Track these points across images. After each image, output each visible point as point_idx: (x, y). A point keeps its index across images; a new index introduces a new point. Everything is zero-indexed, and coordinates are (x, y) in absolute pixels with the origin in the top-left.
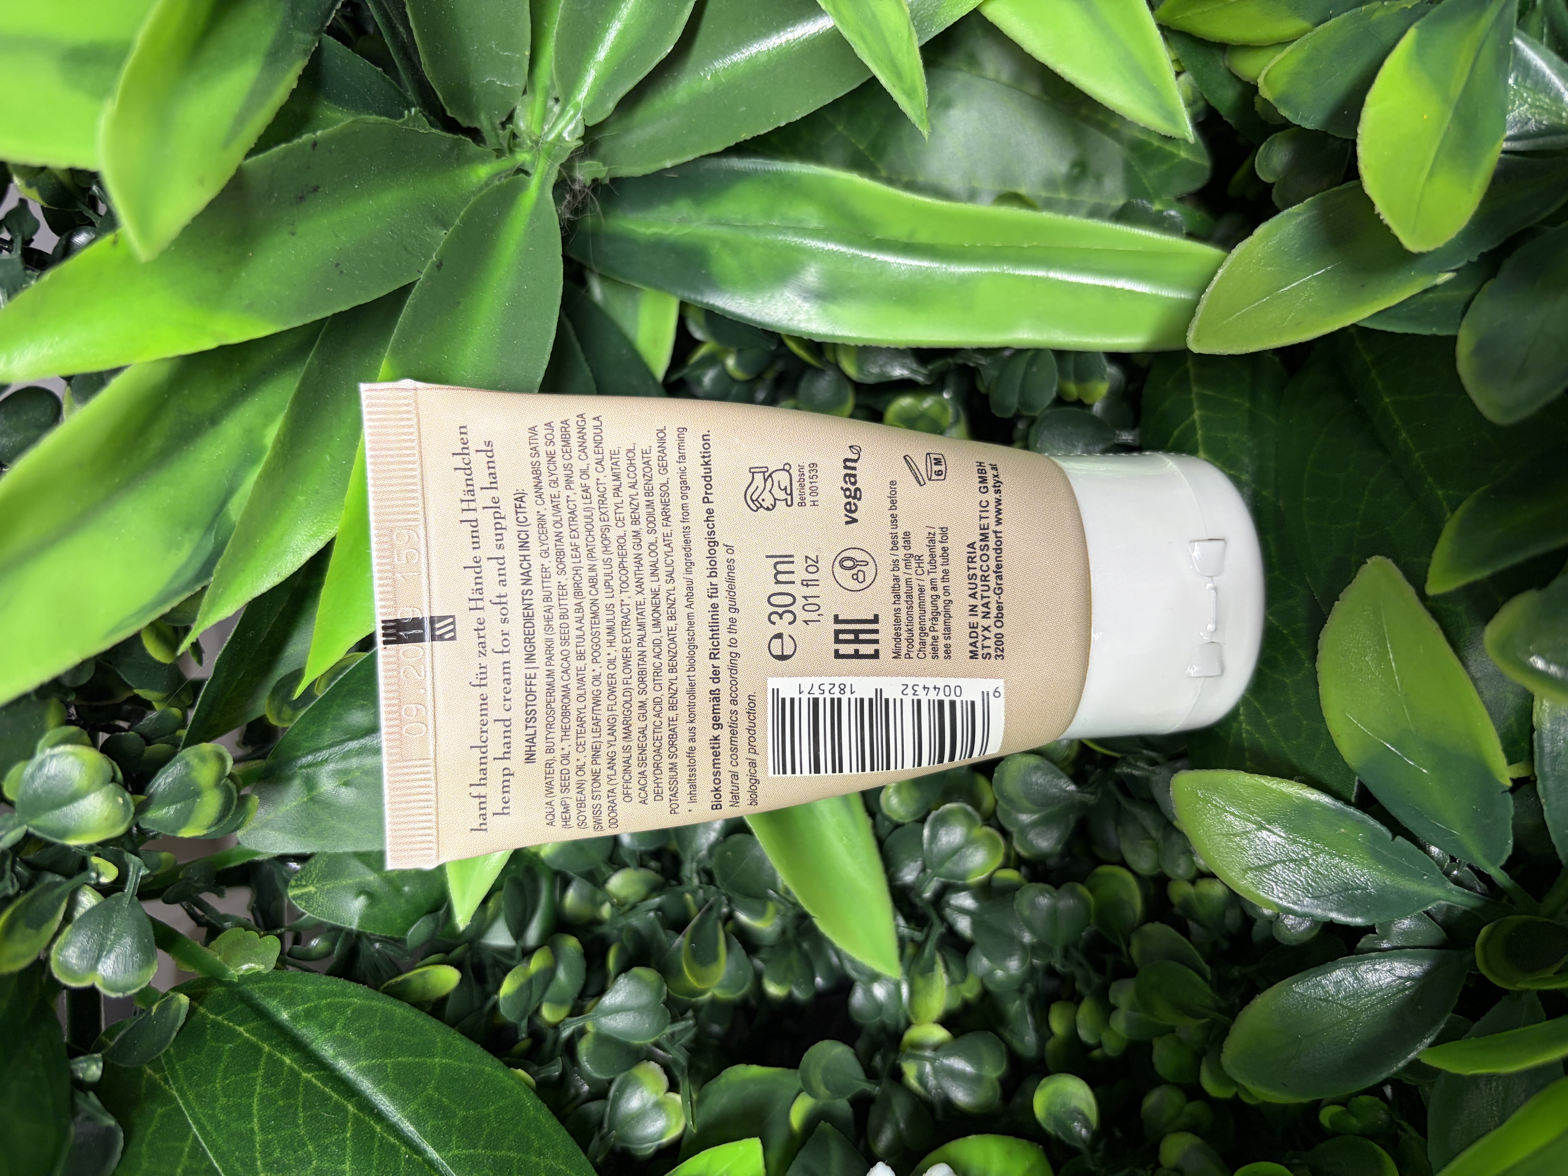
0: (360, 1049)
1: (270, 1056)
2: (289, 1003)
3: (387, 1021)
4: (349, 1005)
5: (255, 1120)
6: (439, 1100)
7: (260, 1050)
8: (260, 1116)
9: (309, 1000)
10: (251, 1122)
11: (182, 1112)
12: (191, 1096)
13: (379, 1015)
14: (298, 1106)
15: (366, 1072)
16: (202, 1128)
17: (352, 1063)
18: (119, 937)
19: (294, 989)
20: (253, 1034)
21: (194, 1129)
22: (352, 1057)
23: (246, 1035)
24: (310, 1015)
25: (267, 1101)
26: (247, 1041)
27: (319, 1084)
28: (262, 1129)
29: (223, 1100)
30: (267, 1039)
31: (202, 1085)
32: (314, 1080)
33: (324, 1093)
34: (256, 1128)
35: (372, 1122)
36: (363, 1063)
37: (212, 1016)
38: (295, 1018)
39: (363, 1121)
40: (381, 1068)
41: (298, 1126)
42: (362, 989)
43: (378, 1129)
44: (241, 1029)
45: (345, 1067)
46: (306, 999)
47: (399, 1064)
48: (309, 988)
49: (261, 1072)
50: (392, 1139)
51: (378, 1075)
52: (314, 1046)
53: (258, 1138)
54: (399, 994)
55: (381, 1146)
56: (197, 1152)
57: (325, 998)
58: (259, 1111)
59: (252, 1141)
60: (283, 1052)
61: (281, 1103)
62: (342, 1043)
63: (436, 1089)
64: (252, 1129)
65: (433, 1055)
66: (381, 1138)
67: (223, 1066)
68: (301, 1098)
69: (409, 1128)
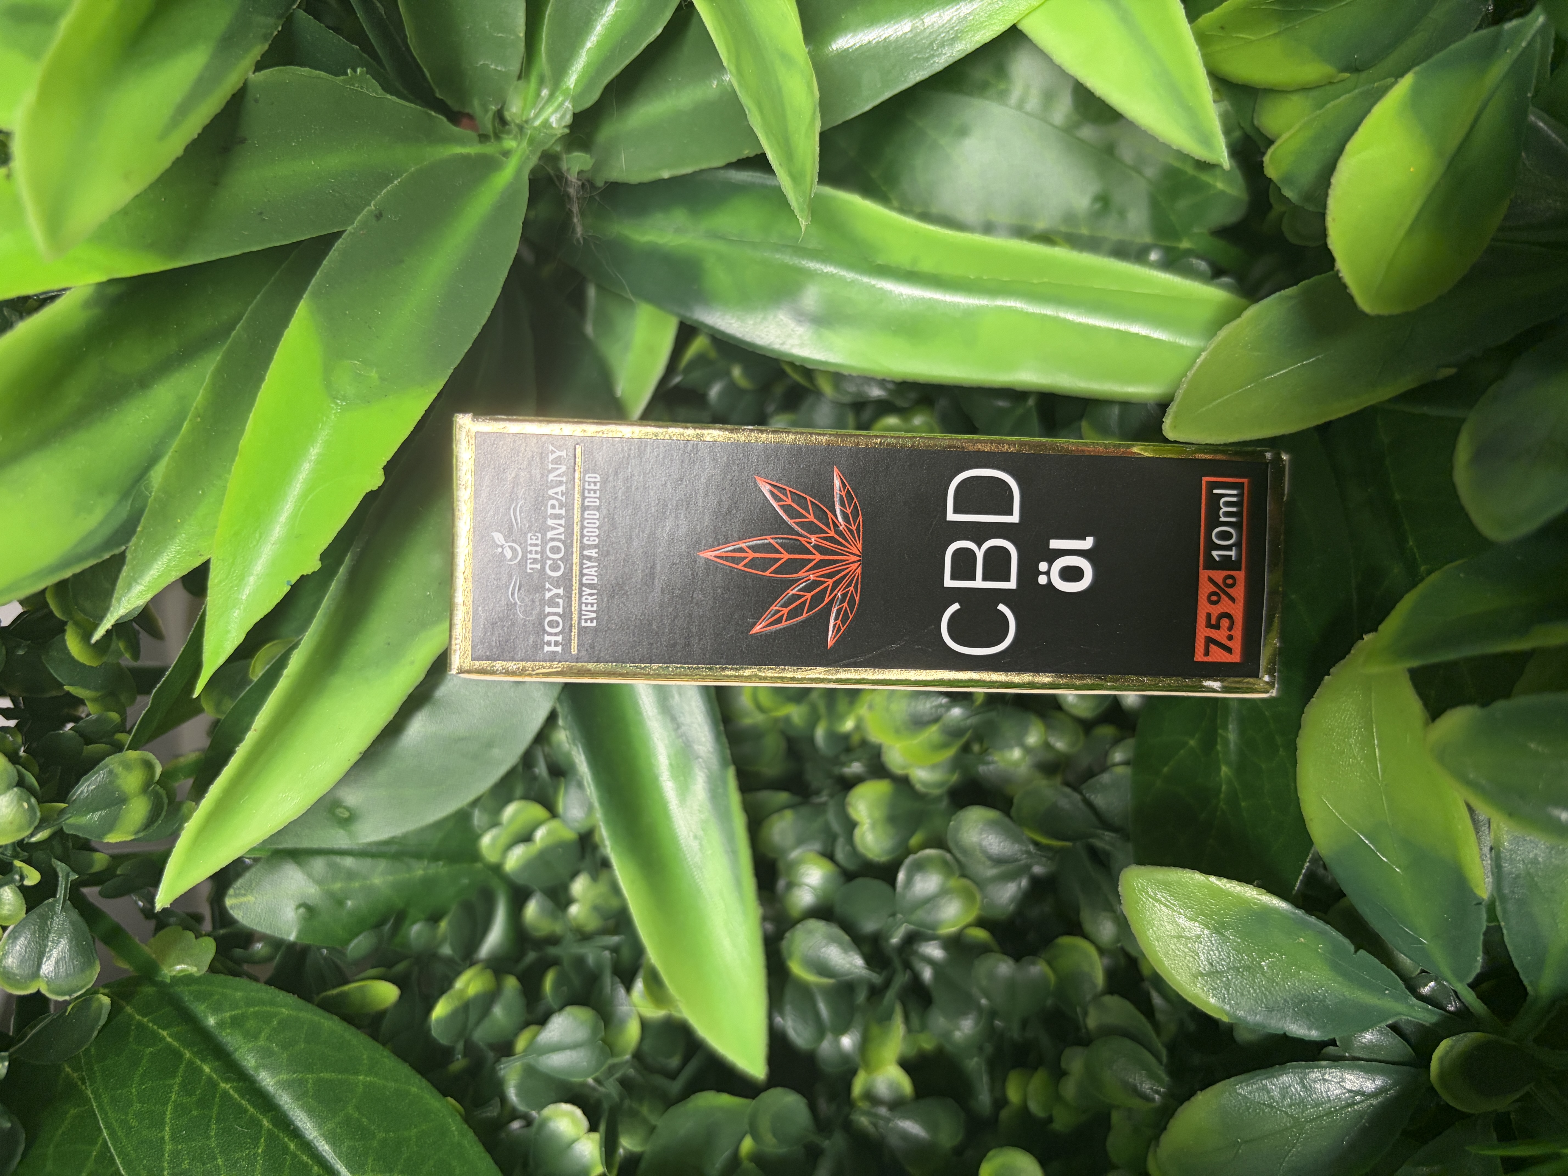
0: (282, 1062)
1: (190, 1063)
2: (216, 1009)
3: (314, 1034)
4: (276, 1015)
5: (167, 1129)
6: (359, 1120)
7: (179, 1056)
8: (172, 1125)
9: (237, 1007)
10: (162, 1130)
11: (95, 1115)
12: (106, 1100)
13: (306, 1027)
14: (211, 1118)
15: (286, 1085)
16: (112, 1134)
17: (272, 1076)
19: (223, 994)
20: (176, 1039)
21: (105, 1133)
22: (274, 1070)
23: (169, 1039)
24: (237, 1023)
25: (180, 1111)
26: (169, 1045)
27: (236, 1096)
28: (173, 1139)
29: (137, 1106)
30: (188, 1045)
31: (118, 1089)
32: (231, 1092)
33: (240, 1106)
34: (167, 1137)
35: (286, 1139)
36: (284, 1076)
37: (138, 1017)
38: (221, 1024)
39: (277, 1137)
40: (301, 1082)
41: (209, 1138)
42: (292, 999)
43: (292, 1146)
44: (165, 1033)
45: (267, 1080)
46: (234, 1006)
47: (321, 1079)
48: (239, 994)
50: (305, 1158)
51: (298, 1090)
52: (237, 1055)
53: (168, 1147)
54: (333, 1007)
55: (293, 1164)
56: (105, 1157)
57: (253, 1006)
58: (171, 1119)
59: (161, 1151)
60: (203, 1060)
61: (195, 1113)
62: (265, 1054)
63: (357, 1108)
64: (163, 1138)
65: (357, 1073)
66: (294, 1156)
67: (141, 1070)
68: (215, 1110)
69: (324, 1148)
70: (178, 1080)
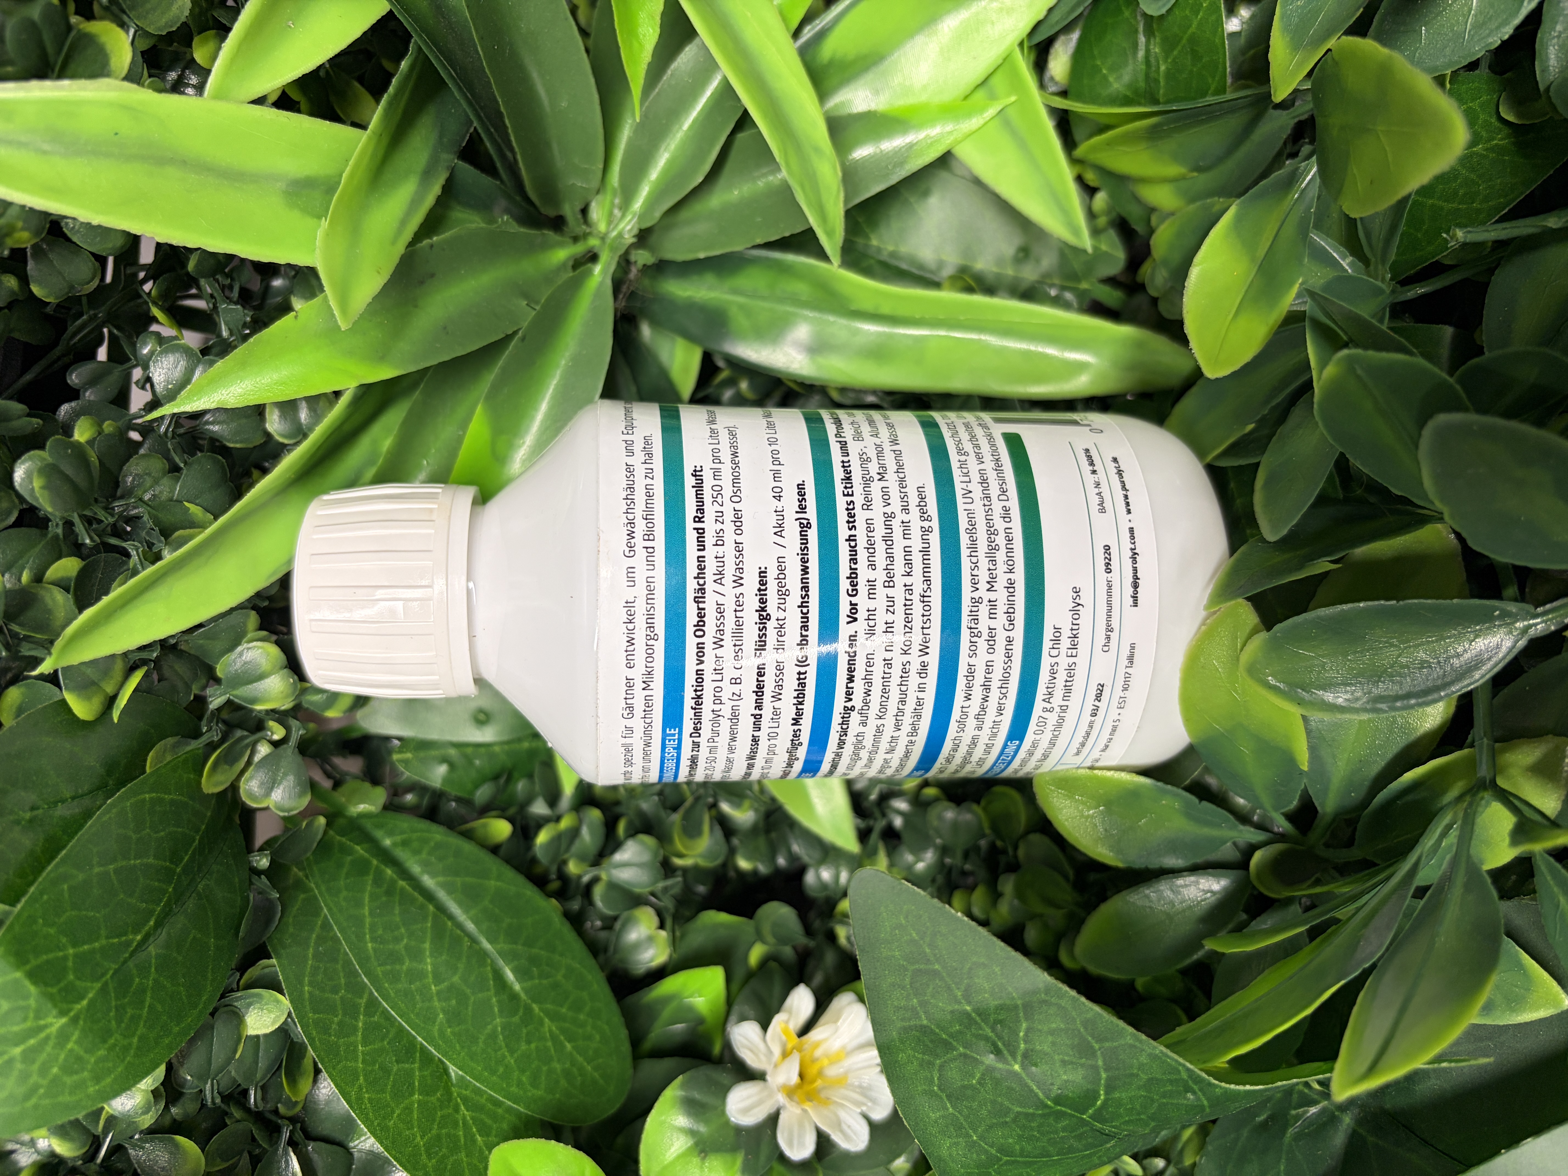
0: (438, 870)
1: (377, 868)
2: (390, 833)
3: (459, 853)
4: (431, 839)
5: (366, 908)
6: (493, 910)
7: (370, 863)
8: (369, 906)
9: (404, 833)
10: (363, 908)
11: (317, 898)
12: (323, 888)
13: (453, 848)
14: (394, 903)
15: (443, 885)
16: (330, 910)
17: (432, 879)
18: (285, 775)
19: (394, 825)
20: (366, 851)
21: (325, 910)
22: (433, 875)
23: (362, 852)
24: (405, 844)
25: (373, 897)
26: (361, 856)
27: (409, 890)
28: (371, 915)
29: (344, 893)
30: (375, 856)
31: (331, 882)
32: (407, 887)
33: (413, 896)
34: (366, 914)
35: (445, 920)
36: (441, 879)
37: (338, 838)
38: (395, 844)
39: (439, 918)
40: (452, 883)
41: (395, 915)
42: (441, 829)
43: (449, 924)
44: (358, 848)
45: (428, 881)
47: (465, 882)
48: (404, 825)
49: (371, 877)
50: (459, 932)
51: (450, 888)
52: (407, 865)
53: (368, 920)
54: (468, 835)
55: (450, 936)
56: (326, 925)
57: (416, 833)
58: (369, 902)
59: (363, 922)
60: (386, 866)
61: (384, 899)
62: (426, 864)
63: (491, 902)
64: (364, 914)
65: (489, 879)
66: (451, 929)
67: (345, 870)
68: (397, 898)
69: (470, 926)
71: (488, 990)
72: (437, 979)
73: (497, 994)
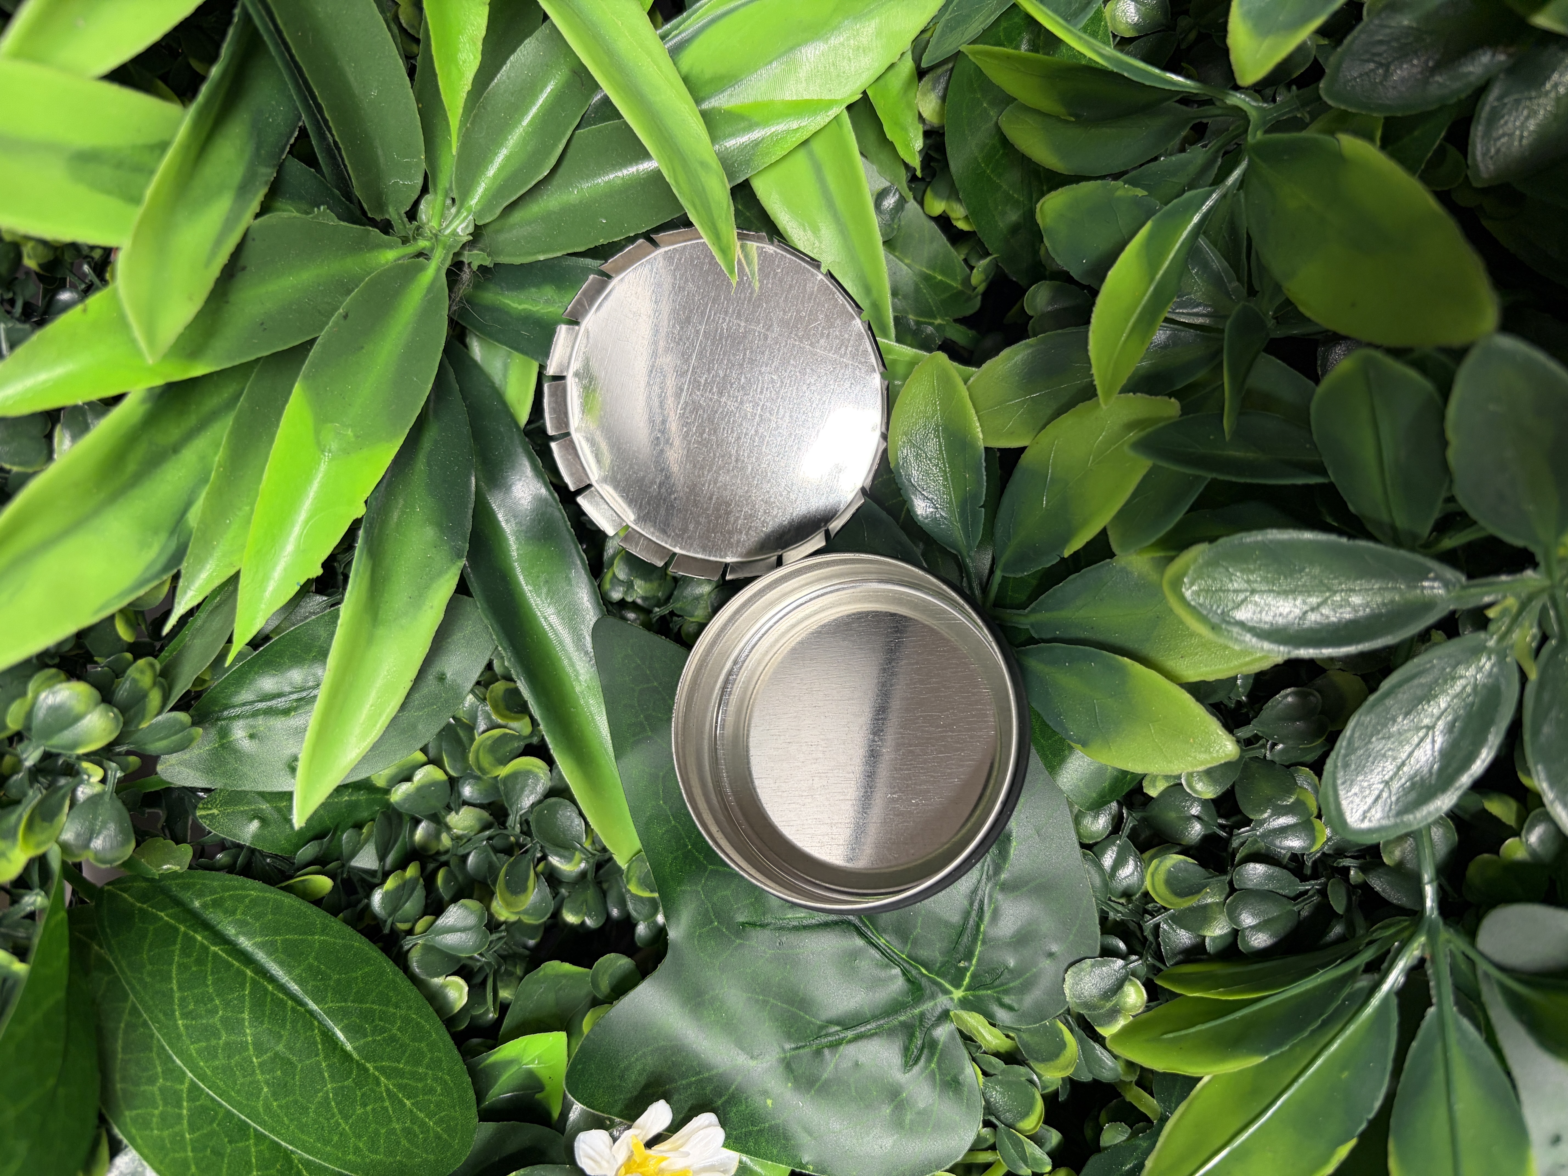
0: (256, 929)
1: (185, 934)
2: (200, 895)
3: (278, 908)
4: (247, 896)
5: (174, 982)
6: (318, 967)
7: (177, 930)
8: (178, 979)
9: (215, 893)
10: (171, 982)
11: (118, 977)
13: (271, 903)
14: (207, 971)
15: (261, 946)
17: (249, 940)
18: (107, 825)
19: (203, 884)
20: (171, 917)
22: (250, 935)
23: (166, 918)
24: (217, 904)
25: (183, 968)
26: (167, 923)
27: (224, 955)
28: (180, 988)
29: (149, 967)
30: (183, 921)
31: (133, 956)
32: (220, 952)
33: (228, 962)
34: (175, 988)
35: (266, 983)
36: (258, 939)
37: (139, 905)
38: (204, 906)
39: (259, 982)
40: (273, 943)
41: (207, 986)
42: (258, 884)
43: (270, 988)
44: (162, 914)
45: (245, 943)
46: (213, 891)
47: (286, 940)
48: (215, 883)
50: (281, 996)
51: (270, 949)
52: (219, 927)
53: (177, 995)
55: (272, 1000)
56: (135, 1013)
57: (228, 891)
58: (177, 975)
59: (172, 997)
60: (195, 931)
61: (194, 969)
62: (242, 925)
63: (316, 959)
64: (172, 988)
65: (314, 934)
66: (273, 994)
67: (148, 941)
68: (210, 965)
69: (294, 987)
70: (178, 946)
71: (317, 1055)
72: (259, 1048)
73: (326, 1058)
